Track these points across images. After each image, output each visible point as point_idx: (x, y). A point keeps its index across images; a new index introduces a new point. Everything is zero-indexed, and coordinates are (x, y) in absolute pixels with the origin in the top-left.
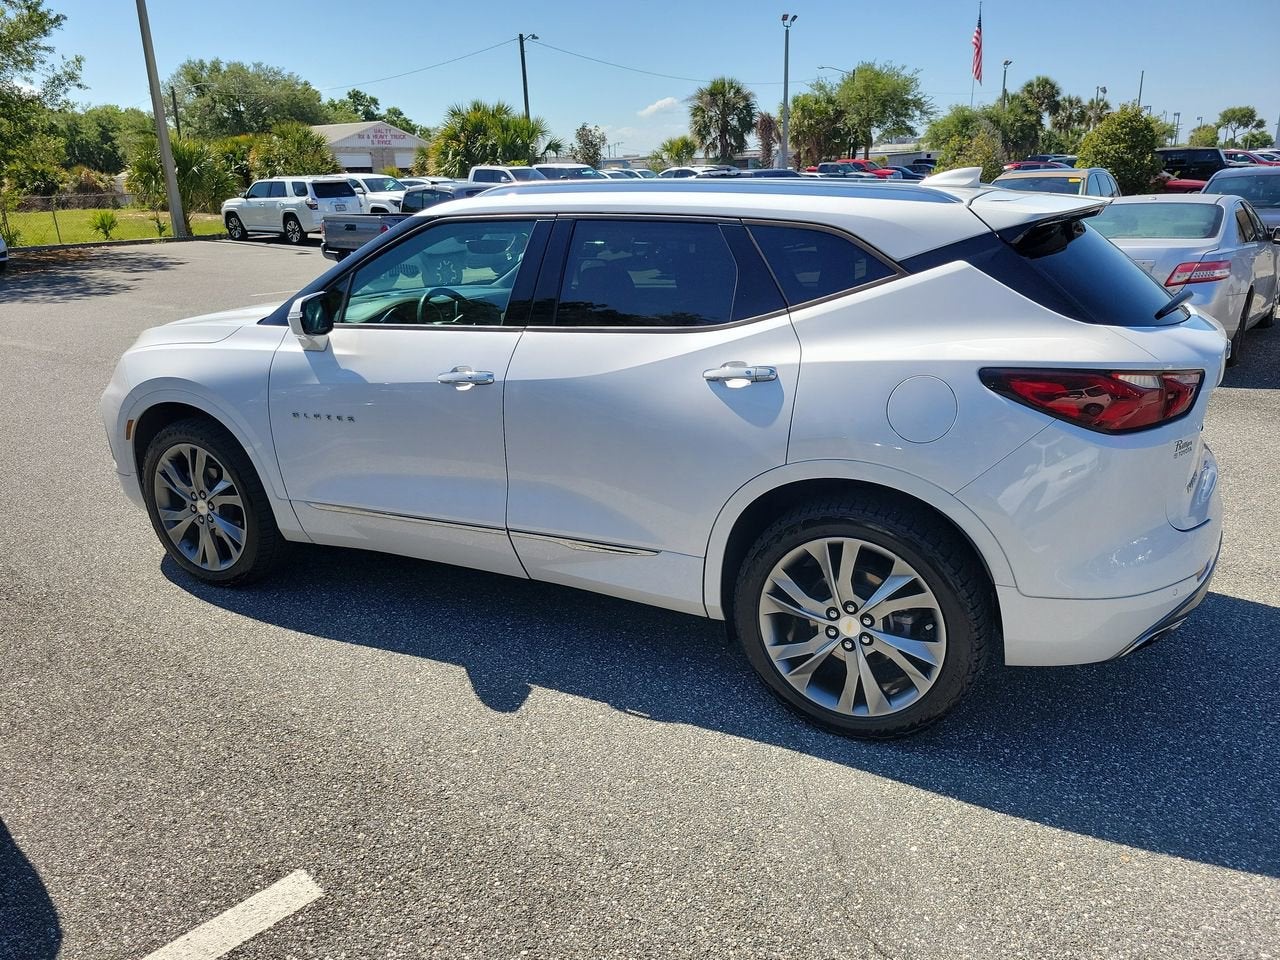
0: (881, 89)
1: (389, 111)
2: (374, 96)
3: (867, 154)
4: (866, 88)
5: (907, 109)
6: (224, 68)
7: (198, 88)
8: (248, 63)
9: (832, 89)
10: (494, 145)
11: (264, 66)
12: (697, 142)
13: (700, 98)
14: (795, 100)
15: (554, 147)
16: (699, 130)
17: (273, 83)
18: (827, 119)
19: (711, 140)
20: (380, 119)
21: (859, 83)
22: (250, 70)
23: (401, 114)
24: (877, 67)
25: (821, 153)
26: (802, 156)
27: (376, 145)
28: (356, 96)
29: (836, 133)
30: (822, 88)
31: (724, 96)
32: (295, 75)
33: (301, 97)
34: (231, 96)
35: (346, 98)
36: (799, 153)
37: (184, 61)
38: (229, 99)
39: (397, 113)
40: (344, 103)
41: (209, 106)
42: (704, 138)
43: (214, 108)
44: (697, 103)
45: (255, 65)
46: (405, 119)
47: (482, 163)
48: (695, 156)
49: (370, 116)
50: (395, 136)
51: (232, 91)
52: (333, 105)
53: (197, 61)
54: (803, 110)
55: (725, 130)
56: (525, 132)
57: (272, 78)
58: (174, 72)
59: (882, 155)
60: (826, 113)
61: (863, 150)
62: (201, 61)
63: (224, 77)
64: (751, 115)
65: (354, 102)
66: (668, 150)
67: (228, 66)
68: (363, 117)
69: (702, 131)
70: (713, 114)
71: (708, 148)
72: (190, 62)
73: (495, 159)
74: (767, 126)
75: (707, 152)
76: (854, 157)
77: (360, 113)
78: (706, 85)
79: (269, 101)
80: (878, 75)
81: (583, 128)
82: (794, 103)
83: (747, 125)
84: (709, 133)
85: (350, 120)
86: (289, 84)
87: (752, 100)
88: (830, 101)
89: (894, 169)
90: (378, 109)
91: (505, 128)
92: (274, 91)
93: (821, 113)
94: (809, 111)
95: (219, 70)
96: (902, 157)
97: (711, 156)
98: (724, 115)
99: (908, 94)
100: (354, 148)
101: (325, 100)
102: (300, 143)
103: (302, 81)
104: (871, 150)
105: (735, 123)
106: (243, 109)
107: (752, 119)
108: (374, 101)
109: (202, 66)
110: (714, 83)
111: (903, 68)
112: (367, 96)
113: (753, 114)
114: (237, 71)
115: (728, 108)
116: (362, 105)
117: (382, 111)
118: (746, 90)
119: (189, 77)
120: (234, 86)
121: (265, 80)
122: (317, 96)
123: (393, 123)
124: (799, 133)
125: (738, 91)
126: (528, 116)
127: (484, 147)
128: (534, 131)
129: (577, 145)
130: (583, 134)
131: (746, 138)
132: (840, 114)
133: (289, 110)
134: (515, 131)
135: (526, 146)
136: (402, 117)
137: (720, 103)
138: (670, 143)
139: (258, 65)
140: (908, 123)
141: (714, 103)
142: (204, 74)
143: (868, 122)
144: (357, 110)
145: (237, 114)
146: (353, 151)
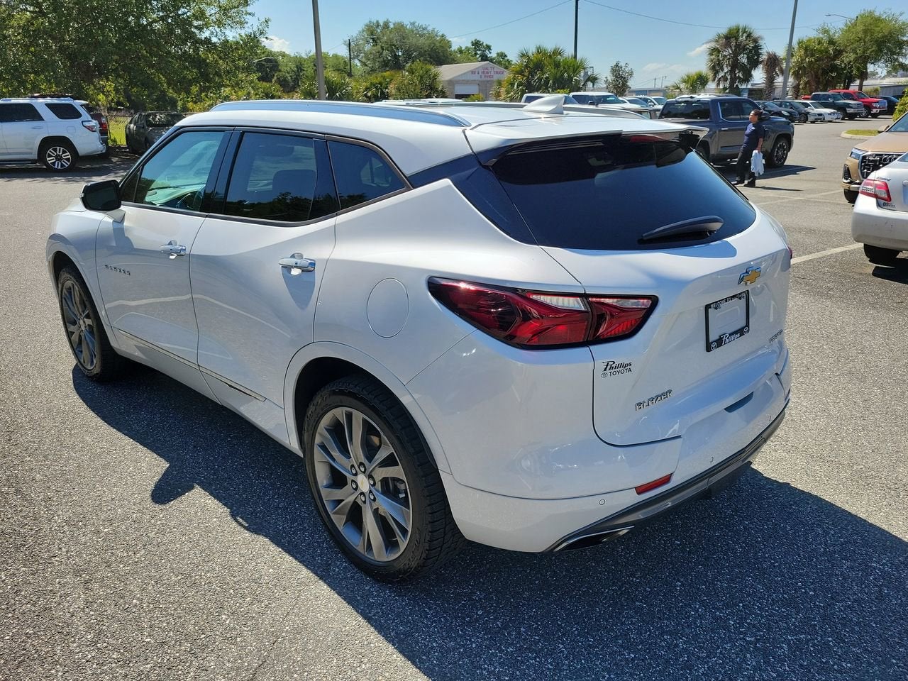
0: (879, 32)
1: (498, 54)
2: (488, 44)
3: (861, 86)
4: (865, 32)
5: (901, 49)
6: (392, 26)
7: (373, 39)
8: (407, 23)
9: (835, 32)
10: (547, 78)
11: (417, 24)
12: (710, 75)
13: (717, 41)
14: (800, 43)
15: (593, 79)
16: (714, 66)
17: (421, 36)
18: (827, 58)
19: (723, 74)
20: (491, 60)
21: (860, 28)
22: (408, 27)
23: (506, 56)
24: (877, 14)
25: (818, 83)
26: (801, 87)
27: (483, 79)
28: (477, 44)
29: (834, 68)
30: (826, 31)
31: (737, 39)
32: (436, 30)
33: (438, 45)
34: (394, 45)
35: (470, 45)
36: (799, 85)
37: (367, 22)
38: (392, 47)
39: (503, 55)
40: (468, 49)
41: (378, 52)
42: (716, 73)
43: (382, 54)
44: (713, 45)
45: (411, 24)
46: (508, 60)
47: (537, 91)
48: (707, 86)
49: (484, 58)
50: (497, 72)
51: (395, 42)
52: (461, 51)
53: (375, 22)
54: (806, 49)
55: (735, 65)
56: (571, 68)
57: (420, 32)
58: (361, 29)
59: (876, 87)
60: (827, 52)
61: (858, 82)
62: (377, 22)
63: (390, 32)
64: (759, 54)
65: (475, 48)
66: (685, 82)
67: (394, 24)
68: (480, 59)
69: (716, 68)
70: (727, 53)
71: (719, 80)
72: (370, 22)
73: (547, 88)
74: (773, 62)
75: (718, 84)
76: (848, 88)
77: (478, 56)
78: (724, 31)
79: (417, 48)
80: (878, 20)
81: (617, 65)
82: (799, 44)
83: (754, 63)
84: (723, 70)
85: (469, 61)
86: (431, 36)
87: (761, 42)
88: (831, 42)
89: (881, 98)
90: (490, 53)
91: (557, 65)
92: (422, 40)
93: (821, 52)
94: (812, 50)
95: (388, 28)
96: (892, 89)
97: (721, 86)
98: (736, 54)
99: (903, 36)
100: (468, 81)
101: (454, 47)
102: (422, 77)
103: (440, 34)
104: (865, 83)
105: (745, 60)
106: (400, 54)
107: (758, 57)
108: (489, 47)
109: (378, 25)
110: (730, 30)
111: (901, 14)
112: (484, 44)
113: (761, 54)
114: (400, 27)
115: (740, 48)
116: (480, 50)
117: (493, 54)
118: (755, 35)
119: (369, 33)
120: (395, 38)
121: (416, 34)
122: (449, 44)
123: (500, 63)
124: (800, 68)
125: (749, 35)
126: (575, 57)
127: (540, 79)
128: (578, 67)
129: (610, 78)
130: (616, 70)
131: (753, 72)
132: (838, 53)
133: (429, 54)
134: (564, 68)
135: (570, 79)
136: (506, 58)
137: (733, 44)
138: (688, 76)
139: (413, 24)
140: (901, 60)
141: (727, 45)
142: (379, 31)
143: (864, 60)
144: (476, 54)
145: (396, 57)
146: (467, 82)
